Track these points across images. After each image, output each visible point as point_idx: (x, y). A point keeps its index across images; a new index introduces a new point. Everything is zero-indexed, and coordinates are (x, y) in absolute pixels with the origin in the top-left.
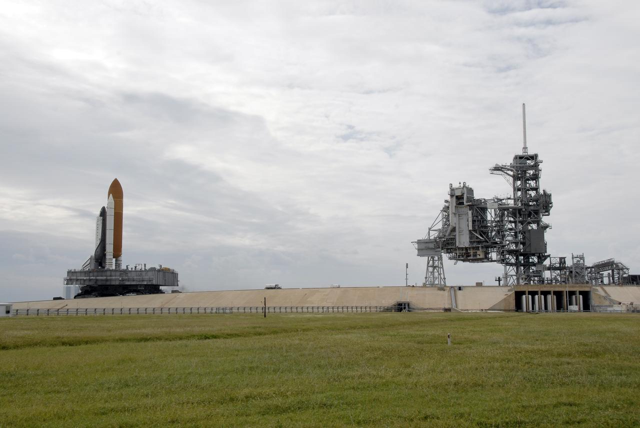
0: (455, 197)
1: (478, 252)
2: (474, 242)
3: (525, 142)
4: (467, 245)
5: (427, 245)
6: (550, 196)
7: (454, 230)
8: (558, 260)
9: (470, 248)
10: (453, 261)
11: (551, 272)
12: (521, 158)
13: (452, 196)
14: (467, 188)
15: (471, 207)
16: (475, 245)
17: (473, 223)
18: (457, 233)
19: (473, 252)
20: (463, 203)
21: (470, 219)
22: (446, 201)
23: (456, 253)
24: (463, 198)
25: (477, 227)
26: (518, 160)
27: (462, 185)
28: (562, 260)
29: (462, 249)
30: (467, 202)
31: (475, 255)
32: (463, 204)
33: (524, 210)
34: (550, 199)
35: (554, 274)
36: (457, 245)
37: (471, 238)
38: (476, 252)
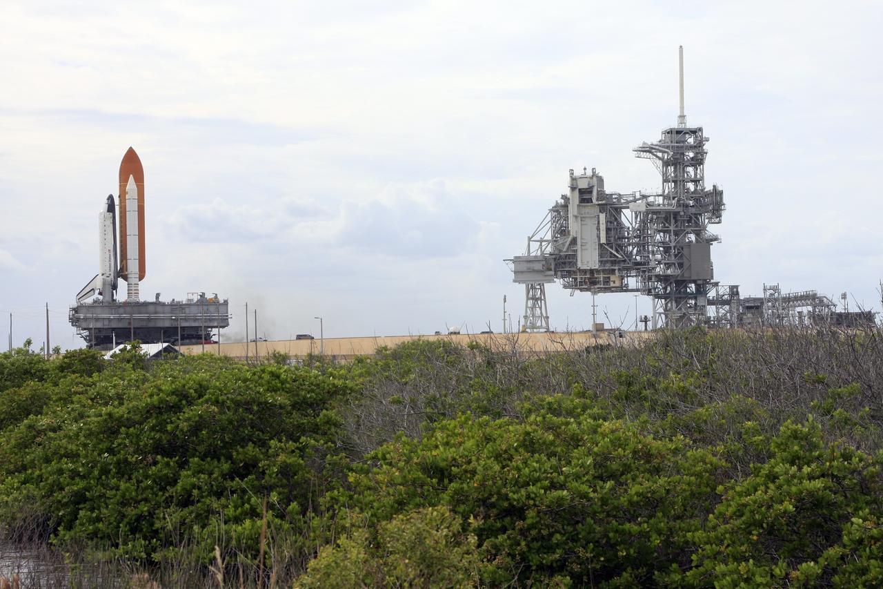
0: (577, 190)
1: (613, 278)
2: (607, 261)
3: (682, 108)
4: (595, 265)
5: (531, 265)
6: (721, 193)
7: (574, 241)
8: (728, 290)
9: (598, 271)
10: (569, 291)
11: (717, 308)
12: (678, 132)
13: (573, 189)
14: (597, 177)
15: (602, 208)
16: (608, 266)
17: (607, 233)
18: (578, 247)
19: (604, 278)
20: (590, 200)
21: (603, 227)
22: (564, 197)
23: (576, 279)
24: (591, 192)
25: (612, 239)
26: (674, 135)
27: (589, 173)
28: (734, 291)
29: (585, 272)
30: (597, 200)
31: (607, 281)
32: (592, 202)
33: (682, 214)
34: (721, 198)
35: (722, 312)
36: (579, 265)
37: (601, 255)
38: (609, 278)
